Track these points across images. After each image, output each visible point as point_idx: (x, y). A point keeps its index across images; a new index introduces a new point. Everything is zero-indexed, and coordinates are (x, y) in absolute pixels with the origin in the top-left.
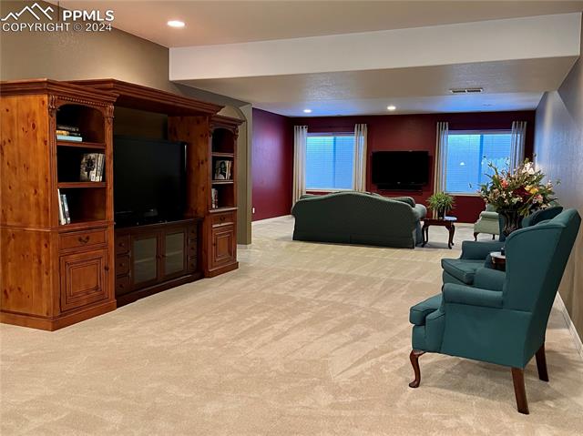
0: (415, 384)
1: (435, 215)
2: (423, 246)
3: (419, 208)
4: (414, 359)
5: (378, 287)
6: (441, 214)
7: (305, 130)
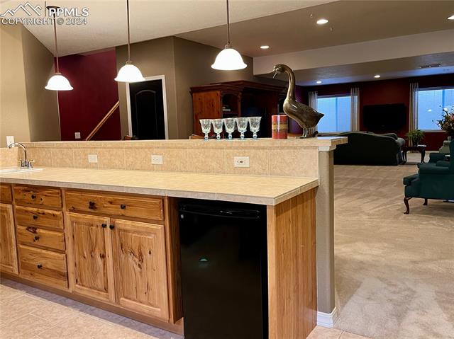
0: (407, 213)
1: (411, 144)
2: (403, 164)
3: (400, 140)
4: (406, 201)
5: (379, 182)
6: (415, 143)
7: (316, 94)
